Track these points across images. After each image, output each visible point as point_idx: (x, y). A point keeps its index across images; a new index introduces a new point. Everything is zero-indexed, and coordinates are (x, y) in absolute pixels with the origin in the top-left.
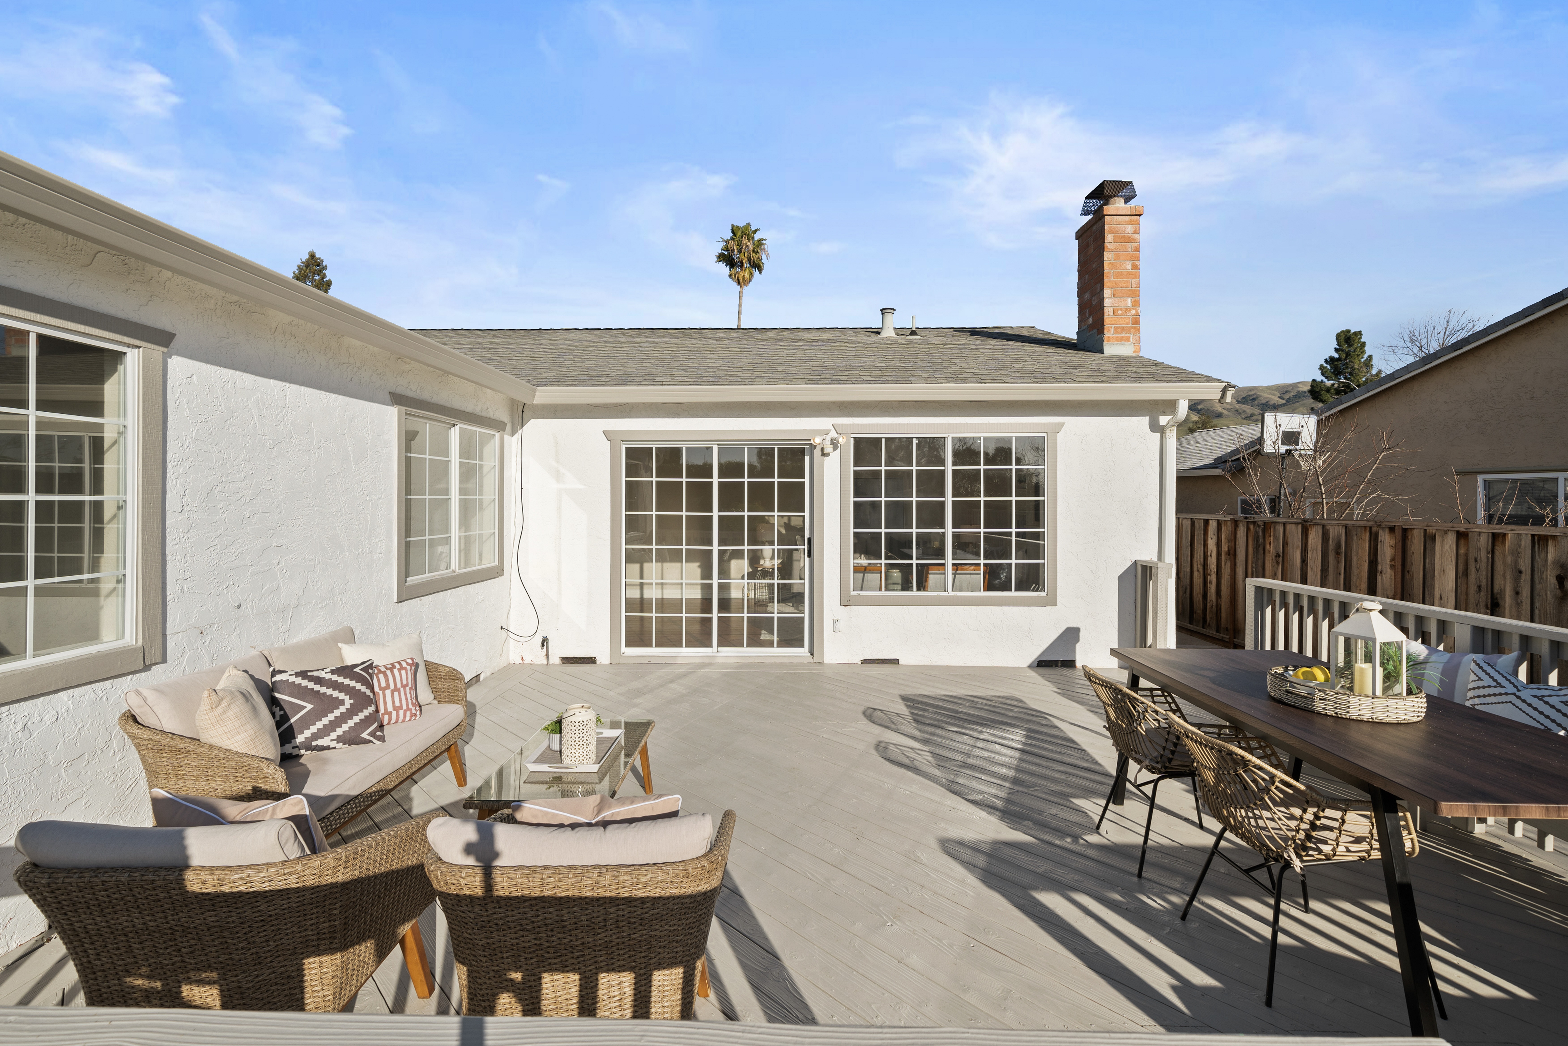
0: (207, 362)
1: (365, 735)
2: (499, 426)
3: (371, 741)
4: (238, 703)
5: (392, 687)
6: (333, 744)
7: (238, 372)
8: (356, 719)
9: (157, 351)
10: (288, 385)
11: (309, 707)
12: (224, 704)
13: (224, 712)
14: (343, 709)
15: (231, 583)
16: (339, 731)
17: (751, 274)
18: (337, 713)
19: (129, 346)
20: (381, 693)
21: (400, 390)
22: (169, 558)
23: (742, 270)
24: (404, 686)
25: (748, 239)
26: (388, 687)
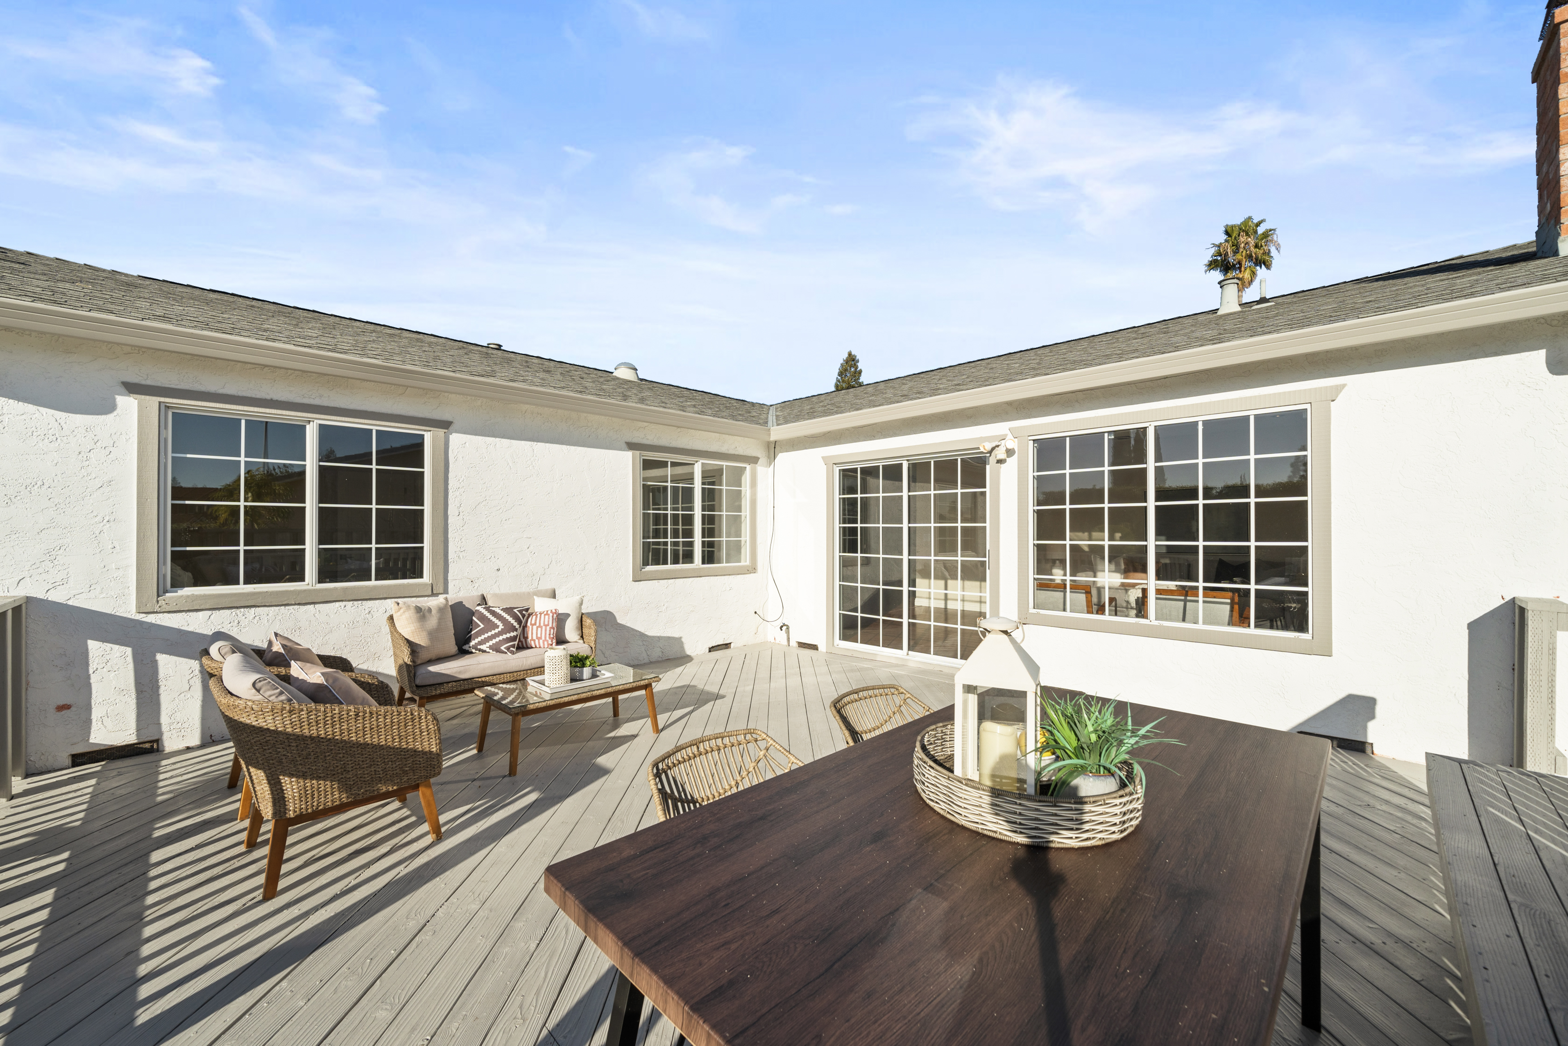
0: (476, 435)
1: (503, 648)
2: (754, 460)
3: (506, 653)
4: (410, 612)
5: (538, 624)
6: (488, 650)
7: (497, 439)
8: (501, 638)
9: (441, 432)
10: (535, 443)
11: (482, 626)
12: (402, 611)
13: (401, 615)
14: (497, 631)
15: (493, 556)
16: (491, 643)
17: (1254, 274)
18: (493, 632)
19: (425, 431)
20: (531, 627)
21: (635, 440)
22: (450, 540)
23: (1240, 272)
24: (546, 626)
25: (1247, 234)
26: (535, 624)
